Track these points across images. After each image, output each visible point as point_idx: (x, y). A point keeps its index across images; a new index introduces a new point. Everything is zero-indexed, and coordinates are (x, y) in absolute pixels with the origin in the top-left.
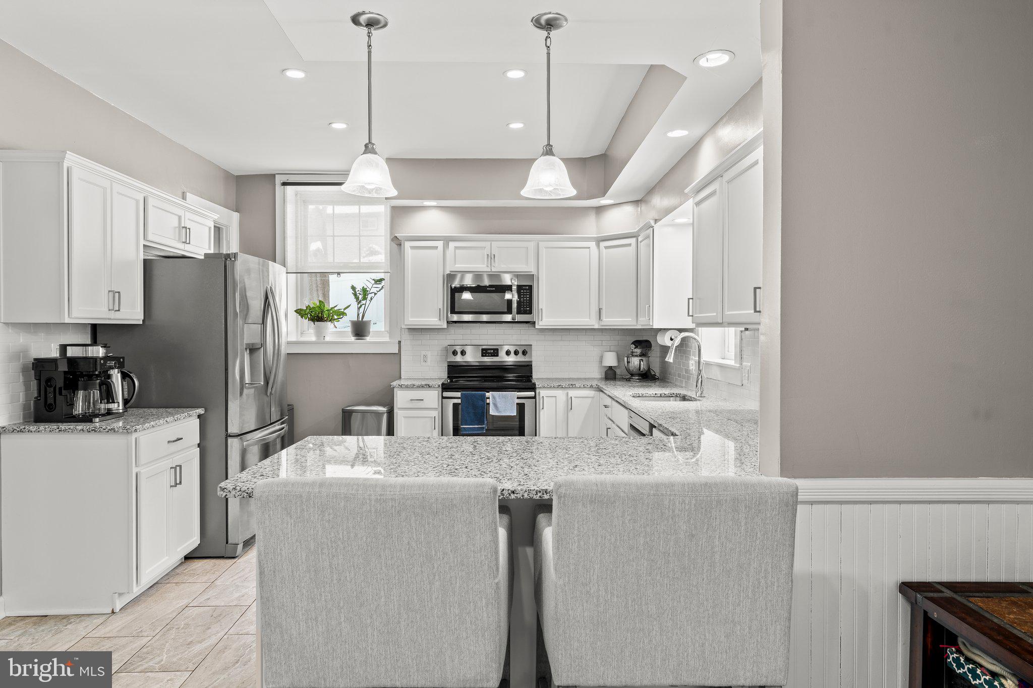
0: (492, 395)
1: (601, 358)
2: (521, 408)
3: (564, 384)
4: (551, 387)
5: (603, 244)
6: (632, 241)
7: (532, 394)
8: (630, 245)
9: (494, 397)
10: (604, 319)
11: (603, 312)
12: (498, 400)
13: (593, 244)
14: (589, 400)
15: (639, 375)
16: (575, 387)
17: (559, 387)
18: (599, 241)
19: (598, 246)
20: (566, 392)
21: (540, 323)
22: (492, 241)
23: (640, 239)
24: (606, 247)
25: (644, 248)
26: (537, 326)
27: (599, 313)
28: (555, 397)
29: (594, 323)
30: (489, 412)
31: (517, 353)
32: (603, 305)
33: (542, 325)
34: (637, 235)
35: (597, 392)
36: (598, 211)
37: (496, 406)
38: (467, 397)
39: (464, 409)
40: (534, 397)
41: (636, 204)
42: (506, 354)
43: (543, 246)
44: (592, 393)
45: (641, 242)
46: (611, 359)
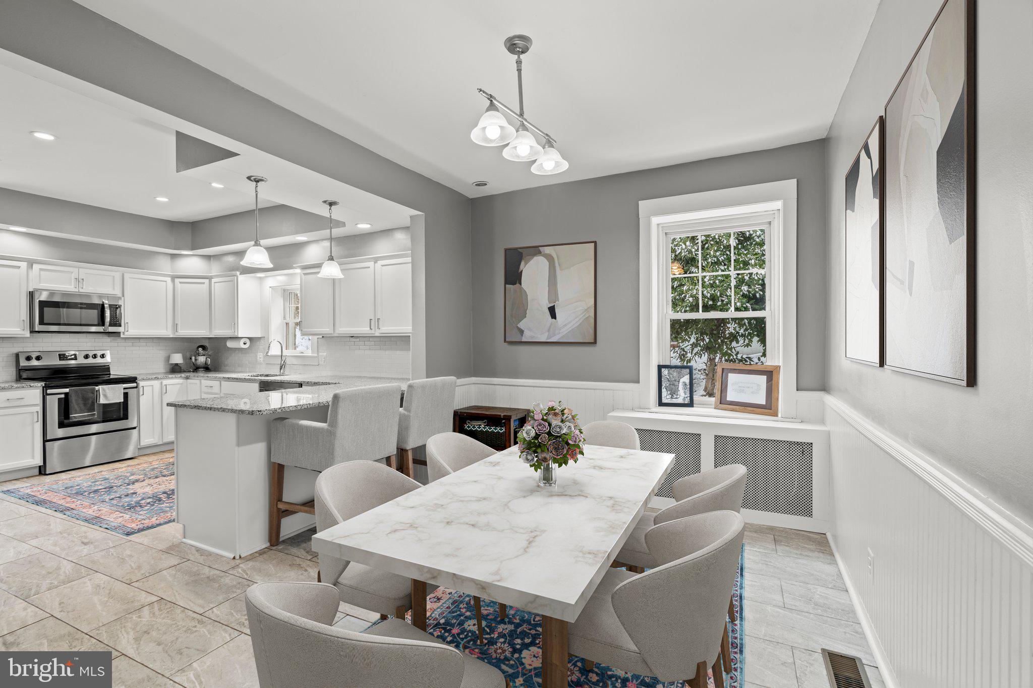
0: (102, 388)
1: (168, 358)
2: (126, 395)
3: (159, 376)
4: (149, 379)
5: (177, 281)
6: (207, 281)
7: (134, 385)
8: (204, 283)
9: (104, 390)
10: (179, 331)
11: (179, 326)
12: (107, 391)
13: (169, 280)
14: (179, 386)
15: (204, 368)
16: (169, 378)
17: (157, 378)
18: (173, 278)
19: (173, 281)
20: (160, 381)
21: (126, 333)
22: (79, 268)
23: (213, 280)
24: (180, 283)
25: (219, 287)
26: (122, 336)
27: (175, 327)
28: (152, 386)
29: (169, 334)
30: (99, 401)
31: (95, 356)
32: (179, 321)
33: (127, 335)
34: (210, 278)
35: (186, 380)
36: (173, 256)
37: (105, 396)
38: (76, 392)
39: (74, 401)
40: (136, 387)
41: (208, 257)
42: (84, 357)
43: (127, 276)
44: (181, 381)
45: (215, 283)
46: (177, 359)
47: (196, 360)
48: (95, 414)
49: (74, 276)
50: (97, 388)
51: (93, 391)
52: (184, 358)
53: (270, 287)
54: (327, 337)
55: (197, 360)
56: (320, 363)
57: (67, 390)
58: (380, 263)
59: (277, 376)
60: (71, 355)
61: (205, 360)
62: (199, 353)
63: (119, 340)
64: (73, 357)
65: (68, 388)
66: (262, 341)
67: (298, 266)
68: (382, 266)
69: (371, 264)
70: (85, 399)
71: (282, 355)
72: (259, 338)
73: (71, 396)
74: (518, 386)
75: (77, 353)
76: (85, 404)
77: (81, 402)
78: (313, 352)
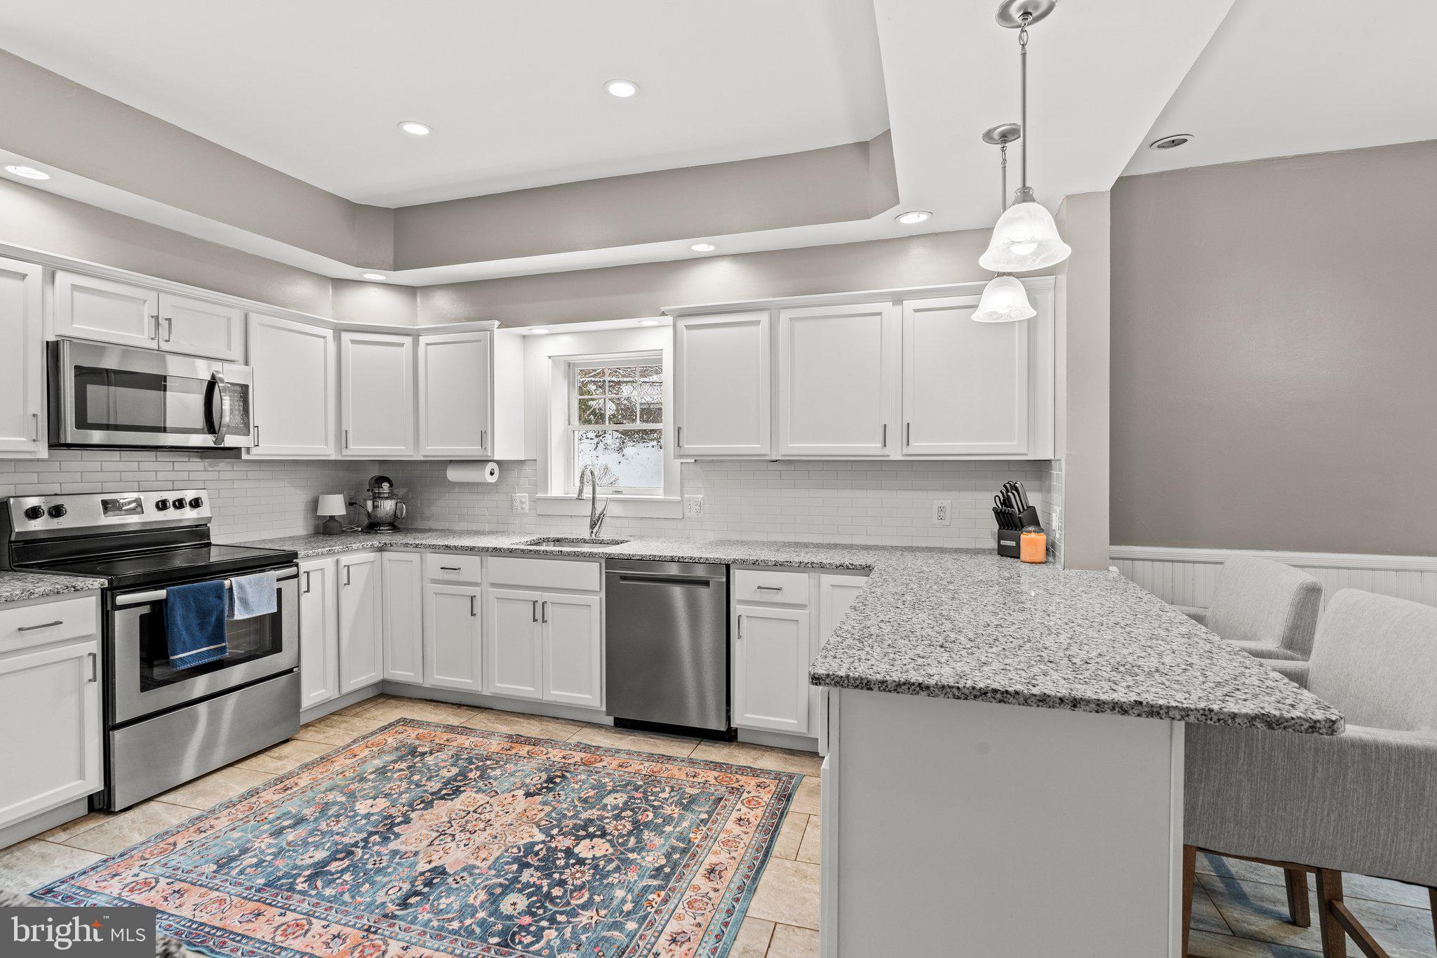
0: (236, 581)
1: (315, 504)
2: (279, 597)
4: (318, 555)
5: (346, 337)
6: (408, 341)
7: (292, 571)
8: (402, 345)
9: (240, 587)
10: (351, 446)
11: (349, 439)
12: (248, 590)
13: (329, 333)
14: (367, 567)
15: (390, 524)
16: (352, 550)
17: (332, 553)
18: (339, 330)
19: (338, 339)
20: (335, 559)
21: (254, 451)
22: (159, 291)
23: (423, 340)
24: (353, 342)
25: (433, 354)
26: (244, 456)
27: (342, 438)
28: (322, 570)
29: (329, 452)
30: (233, 615)
31: (179, 504)
32: (348, 424)
33: (256, 454)
34: (415, 335)
35: (378, 554)
36: (339, 283)
37: (244, 602)
38: (183, 596)
39: (179, 621)
40: (296, 576)
41: (411, 291)
42: (157, 506)
43: (253, 318)
44: (372, 556)
45: (427, 344)
46: (335, 506)
47: (375, 507)
48: (225, 648)
49: (149, 310)
50: (227, 582)
51: (219, 591)
52: (350, 504)
53: (550, 357)
54: (704, 462)
55: (377, 507)
56: (687, 514)
57: (161, 594)
58: (910, 305)
59: (585, 541)
60: (130, 503)
61: (394, 507)
62: (379, 493)
63: (238, 467)
64: (133, 505)
65: (162, 588)
66: (527, 470)
67: (670, 311)
68: (916, 311)
69: (886, 307)
70: (203, 614)
71: (594, 498)
72: (522, 462)
73: (173, 609)
74: (1194, 562)
75: (142, 497)
76: (202, 626)
77: (194, 621)
78: (667, 490)
